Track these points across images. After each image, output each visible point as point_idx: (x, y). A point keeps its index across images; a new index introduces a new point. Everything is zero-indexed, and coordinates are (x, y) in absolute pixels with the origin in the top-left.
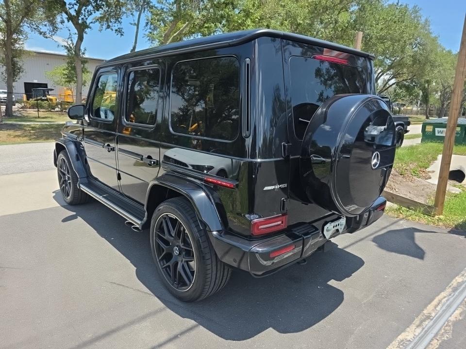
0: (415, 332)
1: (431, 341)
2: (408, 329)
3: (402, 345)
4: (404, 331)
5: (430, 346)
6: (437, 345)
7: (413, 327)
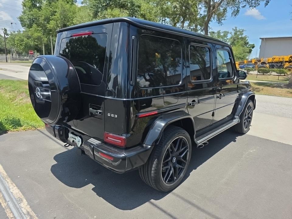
0: (25, 209)
1: (13, 214)
2: (29, 207)
3: (20, 200)
4: (29, 204)
5: (10, 212)
6: (9, 216)
7: (30, 210)
